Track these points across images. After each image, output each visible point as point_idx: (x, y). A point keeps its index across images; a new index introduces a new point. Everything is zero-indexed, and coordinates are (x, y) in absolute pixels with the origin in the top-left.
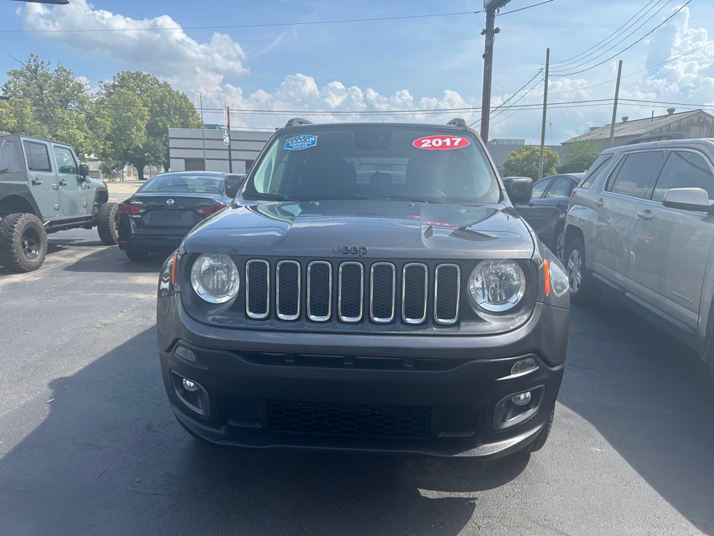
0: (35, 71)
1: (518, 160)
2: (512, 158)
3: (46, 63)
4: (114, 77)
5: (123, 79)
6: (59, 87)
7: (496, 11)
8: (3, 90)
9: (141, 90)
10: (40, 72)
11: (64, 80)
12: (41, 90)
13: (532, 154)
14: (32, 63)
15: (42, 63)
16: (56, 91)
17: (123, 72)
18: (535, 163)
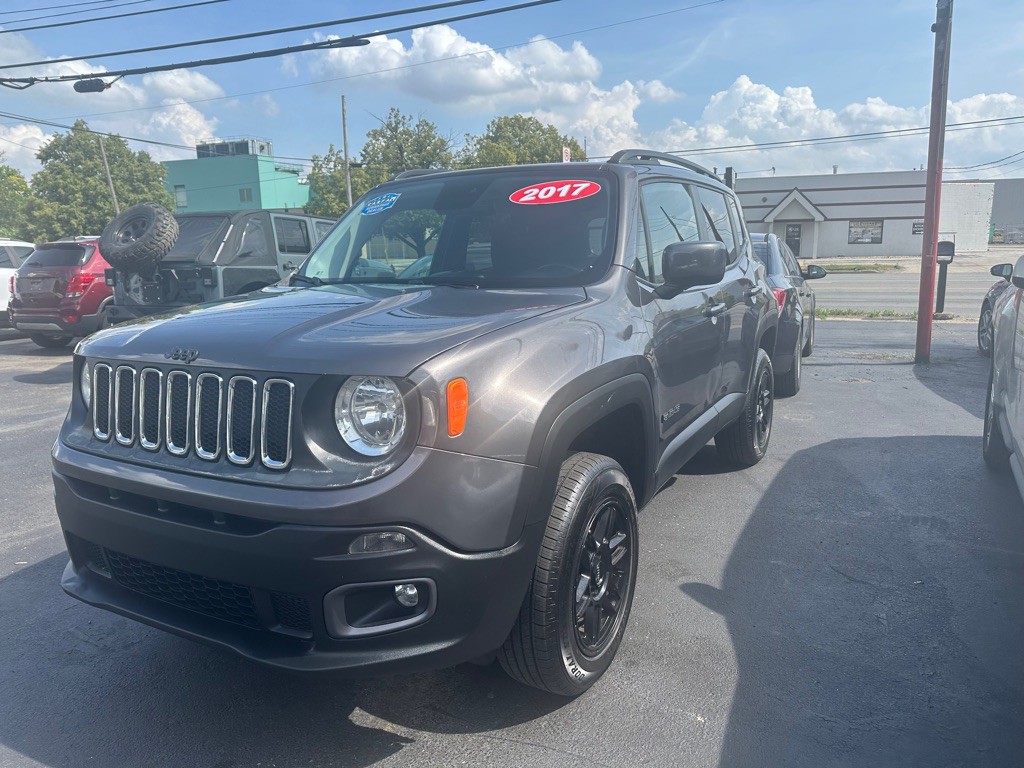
0: (395, 129)
3: (408, 118)
4: (488, 126)
5: (499, 128)
6: (420, 146)
8: (362, 155)
9: (519, 140)
10: (401, 129)
11: (425, 137)
12: (402, 153)
14: (393, 120)
15: (403, 117)
16: (416, 151)
17: (500, 118)
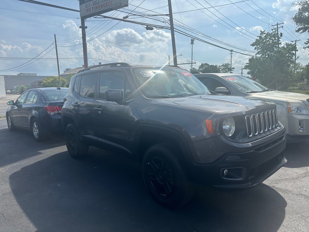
1: (49, 82)
2: (45, 81)
7: (85, 19)
13: (55, 80)
18: (57, 84)
